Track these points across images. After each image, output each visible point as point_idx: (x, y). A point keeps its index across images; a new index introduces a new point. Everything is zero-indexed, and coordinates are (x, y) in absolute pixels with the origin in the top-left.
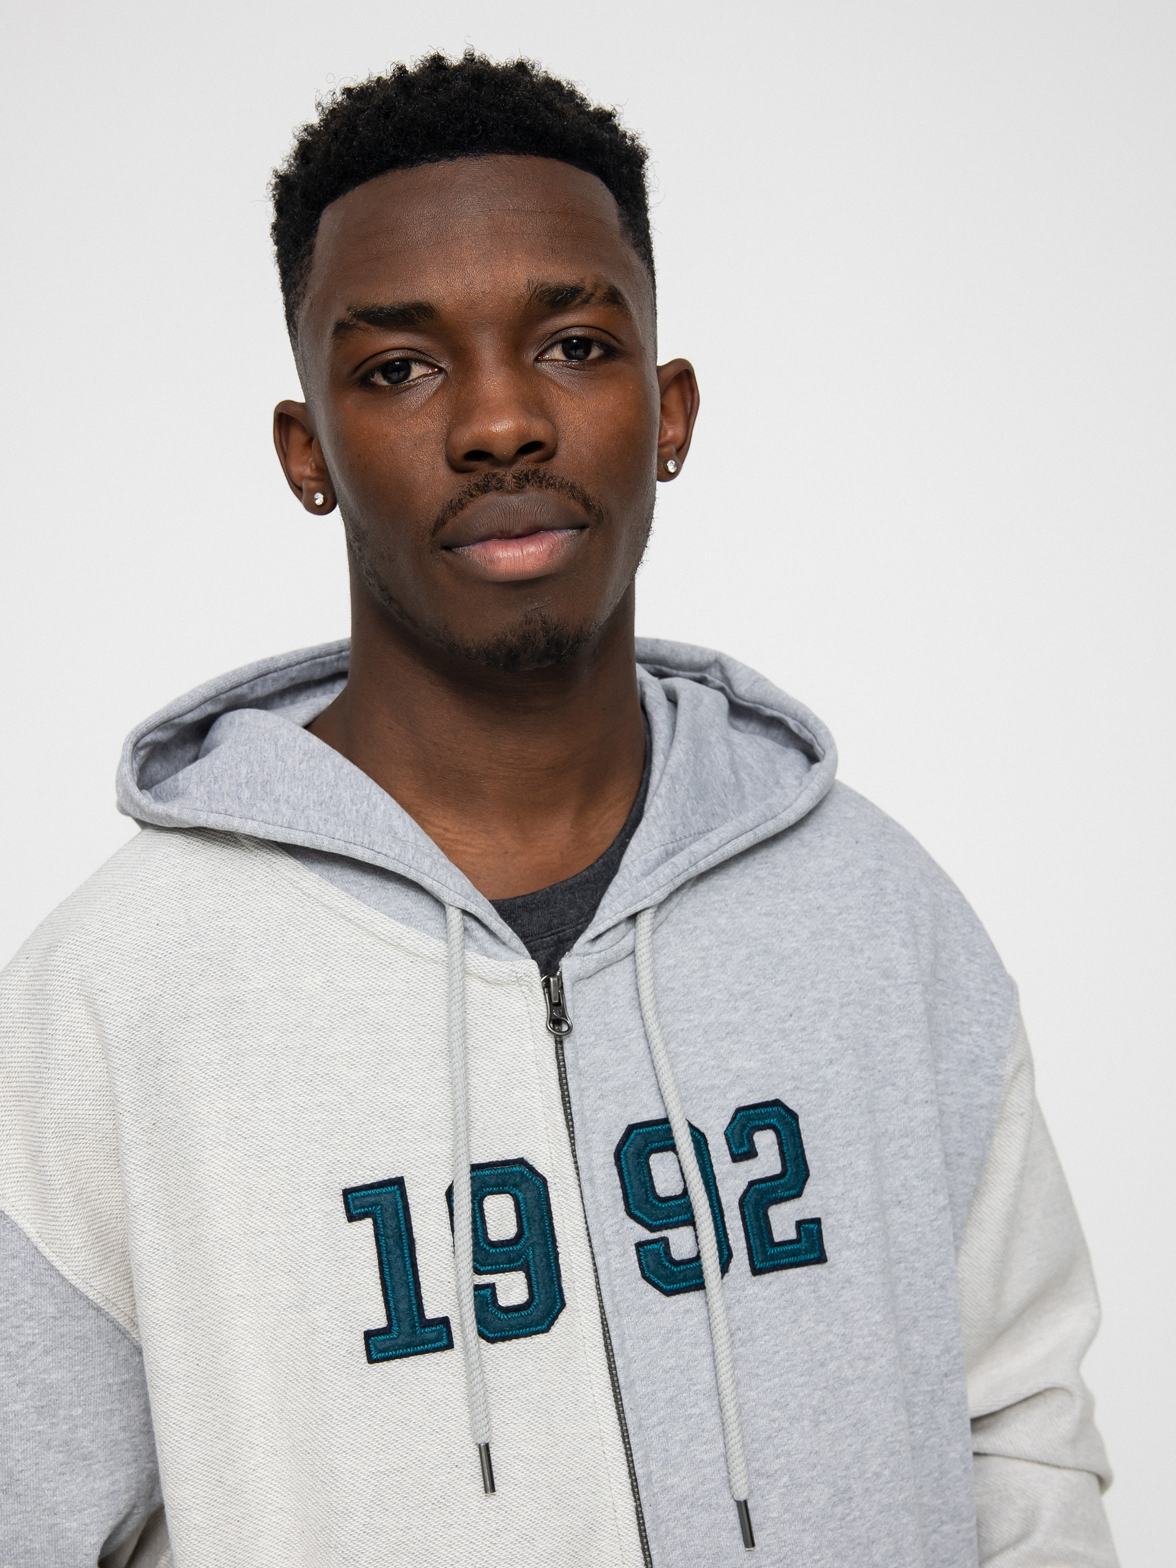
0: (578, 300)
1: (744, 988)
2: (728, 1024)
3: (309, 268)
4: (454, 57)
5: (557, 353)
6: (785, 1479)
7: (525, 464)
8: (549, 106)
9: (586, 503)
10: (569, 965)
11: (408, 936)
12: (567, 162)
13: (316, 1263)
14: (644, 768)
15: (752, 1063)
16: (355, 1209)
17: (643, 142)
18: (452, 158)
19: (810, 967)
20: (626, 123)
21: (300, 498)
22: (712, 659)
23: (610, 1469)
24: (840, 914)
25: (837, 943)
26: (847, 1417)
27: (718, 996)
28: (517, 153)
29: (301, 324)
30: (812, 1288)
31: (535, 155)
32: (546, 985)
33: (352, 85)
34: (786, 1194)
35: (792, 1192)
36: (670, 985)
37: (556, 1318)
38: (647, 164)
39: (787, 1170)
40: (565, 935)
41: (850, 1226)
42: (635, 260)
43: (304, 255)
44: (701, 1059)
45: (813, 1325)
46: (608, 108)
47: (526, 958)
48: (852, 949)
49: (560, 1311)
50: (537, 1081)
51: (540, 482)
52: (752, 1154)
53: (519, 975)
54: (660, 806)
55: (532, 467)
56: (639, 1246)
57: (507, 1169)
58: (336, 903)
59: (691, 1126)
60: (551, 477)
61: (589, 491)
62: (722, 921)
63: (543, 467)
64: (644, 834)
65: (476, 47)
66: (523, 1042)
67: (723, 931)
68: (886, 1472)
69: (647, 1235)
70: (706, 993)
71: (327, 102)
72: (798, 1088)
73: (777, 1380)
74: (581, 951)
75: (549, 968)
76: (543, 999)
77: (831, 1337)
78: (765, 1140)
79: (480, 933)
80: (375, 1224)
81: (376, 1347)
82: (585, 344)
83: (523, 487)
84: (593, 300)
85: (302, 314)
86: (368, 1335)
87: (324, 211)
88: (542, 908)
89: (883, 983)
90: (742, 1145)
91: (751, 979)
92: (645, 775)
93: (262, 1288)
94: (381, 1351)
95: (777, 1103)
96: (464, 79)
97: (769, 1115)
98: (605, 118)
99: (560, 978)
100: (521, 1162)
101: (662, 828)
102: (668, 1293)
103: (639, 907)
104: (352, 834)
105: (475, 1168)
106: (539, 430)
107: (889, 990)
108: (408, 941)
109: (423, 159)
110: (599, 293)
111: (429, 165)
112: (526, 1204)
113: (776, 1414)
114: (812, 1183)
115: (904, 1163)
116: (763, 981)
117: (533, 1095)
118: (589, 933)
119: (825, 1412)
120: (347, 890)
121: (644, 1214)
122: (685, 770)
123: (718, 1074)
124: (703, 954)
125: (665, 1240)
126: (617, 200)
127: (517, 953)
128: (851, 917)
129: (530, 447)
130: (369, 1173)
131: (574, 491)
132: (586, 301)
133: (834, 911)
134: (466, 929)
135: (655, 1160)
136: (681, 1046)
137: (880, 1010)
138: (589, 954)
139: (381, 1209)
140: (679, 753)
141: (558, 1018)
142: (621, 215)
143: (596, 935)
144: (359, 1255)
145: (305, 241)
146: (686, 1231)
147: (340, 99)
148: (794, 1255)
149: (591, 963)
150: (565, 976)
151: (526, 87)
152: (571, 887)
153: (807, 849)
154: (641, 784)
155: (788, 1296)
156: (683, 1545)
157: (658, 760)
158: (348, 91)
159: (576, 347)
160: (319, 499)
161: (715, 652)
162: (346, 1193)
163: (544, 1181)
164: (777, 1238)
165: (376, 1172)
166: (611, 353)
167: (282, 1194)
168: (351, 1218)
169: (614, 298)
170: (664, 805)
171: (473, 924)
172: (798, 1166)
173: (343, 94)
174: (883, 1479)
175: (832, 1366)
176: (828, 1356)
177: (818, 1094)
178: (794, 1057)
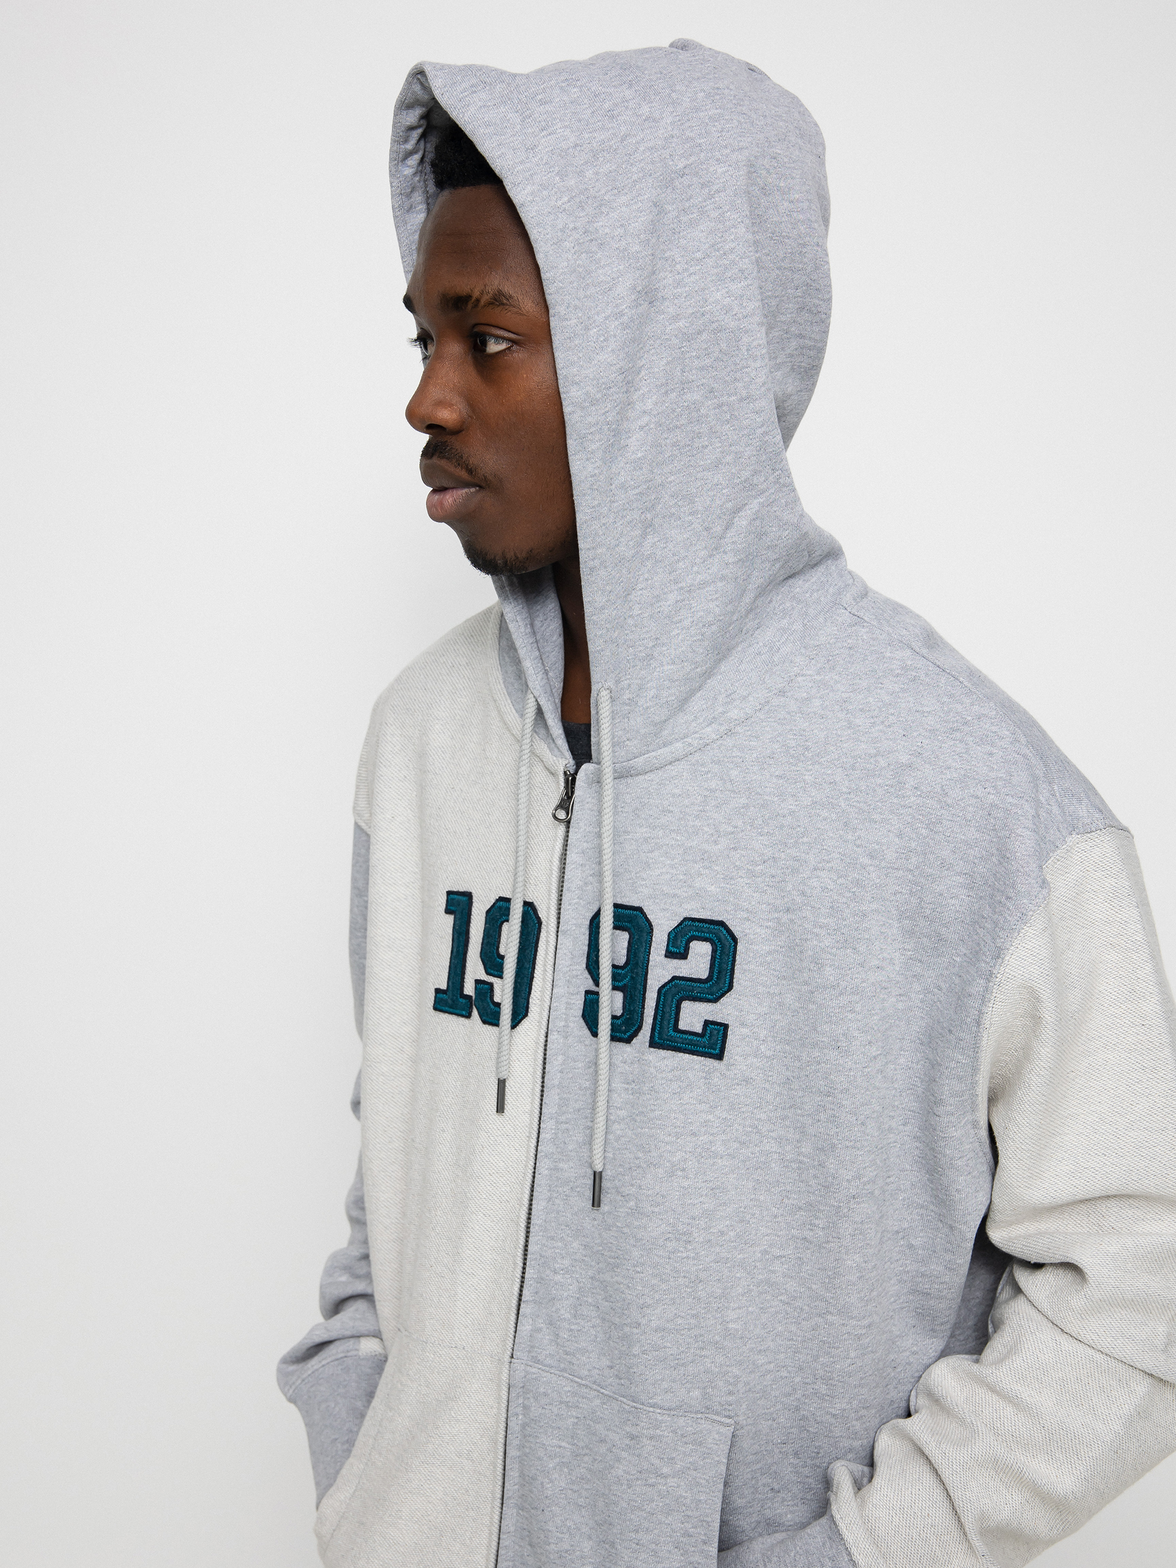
0: (470, 305)
1: (730, 829)
2: (706, 852)
10: (588, 770)
15: (713, 887)
16: (450, 906)
25: (834, 816)
26: (706, 1181)
27: (706, 829)
30: (703, 1075)
32: (567, 781)
34: (705, 996)
35: (709, 997)
36: (671, 808)
37: (521, 1021)
39: (712, 979)
41: (763, 1040)
44: (674, 871)
48: (846, 824)
49: (525, 1016)
52: (683, 956)
56: (586, 992)
62: (734, 773)
68: (732, 1234)
69: (594, 987)
70: (698, 823)
77: (710, 1117)
78: (700, 949)
80: (456, 921)
81: (439, 1001)
84: (481, 304)
86: (437, 991)
89: (866, 861)
90: (679, 946)
91: (740, 823)
94: (440, 1005)
95: (724, 924)
97: (713, 932)
100: (531, 905)
102: (595, 1034)
107: (871, 868)
114: (732, 996)
115: (850, 1016)
119: (683, 1170)
123: (682, 887)
128: (857, 799)
130: (460, 884)
132: (476, 306)
133: (845, 790)
137: (857, 883)
139: (459, 911)
146: (617, 995)
148: (697, 1044)
156: (558, 1213)
162: (449, 893)
163: (540, 926)
164: (682, 1026)
165: (463, 885)
168: (447, 912)
174: (727, 1238)
175: (704, 1138)
176: (703, 1130)
177: (769, 931)
178: (755, 895)
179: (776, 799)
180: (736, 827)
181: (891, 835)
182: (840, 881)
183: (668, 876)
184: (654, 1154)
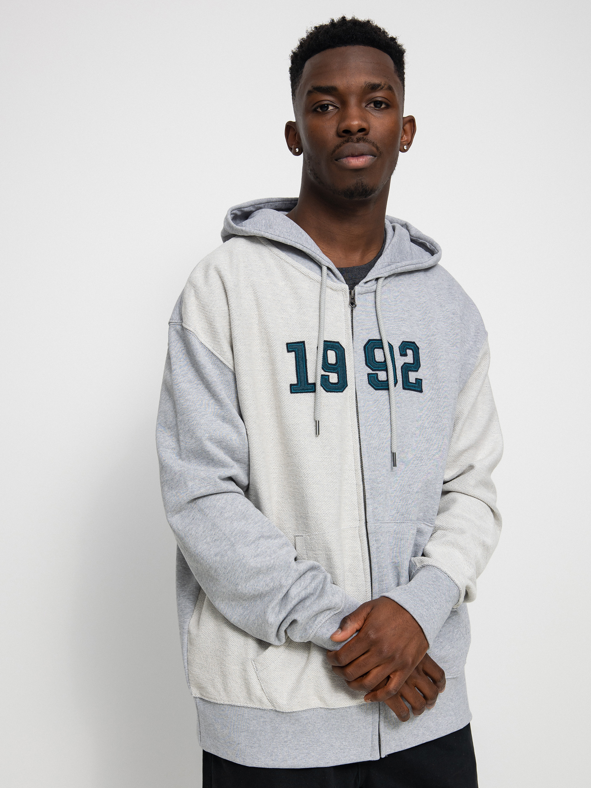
0: (379, 88)
2: (402, 318)
3: (301, 78)
4: (349, 17)
5: (372, 105)
6: (400, 449)
7: (360, 135)
8: (376, 32)
9: (377, 148)
10: (357, 288)
11: (311, 273)
12: (380, 50)
13: (279, 362)
14: (383, 243)
16: (290, 349)
17: (404, 47)
18: (346, 46)
19: (429, 307)
20: (399, 41)
21: (291, 151)
22: (404, 223)
23: (353, 436)
24: (438, 296)
25: (436, 304)
27: (399, 310)
28: (365, 46)
29: (297, 95)
30: (417, 399)
31: (370, 46)
32: (350, 293)
33: (317, 26)
34: (414, 369)
35: (416, 369)
37: (345, 389)
38: (405, 54)
39: (414, 363)
40: (356, 282)
41: (434, 384)
42: (398, 80)
43: (299, 74)
45: (416, 409)
46: (394, 37)
47: (345, 284)
48: (441, 306)
49: (346, 387)
50: (344, 321)
51: (364, 140)
52: (406, 355)
53: (342, 288)
54: (388, 251)
55: (362, 136)
56: (368, 374)
57: (334, 344)
58: (290, 262)
59: (389, 343)
60: (367, 140)
61: (378, 145)
62: (402, 289)
63: (365, 137)
64: (382, 258)
65: (355, 16)
66: (341, 308)
67: (402, 292)
69: (371, 372)
70: (396, 308)
71: (310, 30)
72: (420, 341)
73: (405, 421)
74: (361, 285)
75: (351, 288)
76: (349, 296)
77: (421, 414)
78: (410, 352)
79: (331, 275)
80: (295, 354)
81: (293, 389)
82: (381, 103)
83: (359, 141)
84: (384, 88)
85: (297, 91)
86: (291, 385)
87: (306, 62)
88: (350, 272)
89: (452, 316)
90: (404, 351)
91: (410, 307)
92: (384, 245)
93: (265, 368)
94: (295, 390)
95: (414, 343)
96: (351, 23)
97: (412, 346)
98: (393, 39)
99: (354, 291)
100: (338, 343)
101: (388, 258)
102: (376, 389)
103: (379, 276)
104: (297, 240)
105: (325, 341)
106: (364, 125)
108: (311, 275)
109: (337, 46)
110: (386, 87)
111: (339, 48)
112: (339, 354)
113: (403, 430)
114: (421, 369)
116: (413, 309)
117: (343, 324)
118: (365, 280)
119: (415, 434)
120: (293, 259)
121: (371, 365)
122: (396, 244)
123: (397, 331)
124: (395, 297)
125: (377, 374)
126: (394, 63)
127: (342, 282)
129: (362, 130)
130: (294, 339)
131: (373, 144)
132: (382, 89)
133: (435, 295)
134: (327, 274)
135: (376, 351)
136: (387, 321)
138: (363, 287)
139: (297, 349)
140: (395, 239)
141: (352, 303)
142: (395, 67)
143: (366, 281)
144: (290, 362)
145: (300, 71)
146: (384, 373)
147: (313, 30)
148: (414, 387)
149: (364, 290)
150: (356, 291)
151: (369, 27)
152: (359, 268)
153: (428, 278)
154: (382, 247)
155: (411, 398)
157: (388, 241)
158: (316, 28)
159: (378, 104)
160: (297, 150)
161: (405, 221)
162: (287, 344)
163: (344, 349)
164: (410, 381)
165: (297, 339)
166: (388, 106)
167: (271, 341)
168: (288, 351)
169: (390, 88)
170: (389, 251)
171: (330, 273)
172: (418, 362)
173: (314, 28)
175: (420, 422)
176: (419, 419)
177: (427, 344)
178: (420, 332)
179: (417, 299)
180: (409, 309)
181: (457, 306)
182: (445, 324)
183: (392, 327)
184: (407, 429)
